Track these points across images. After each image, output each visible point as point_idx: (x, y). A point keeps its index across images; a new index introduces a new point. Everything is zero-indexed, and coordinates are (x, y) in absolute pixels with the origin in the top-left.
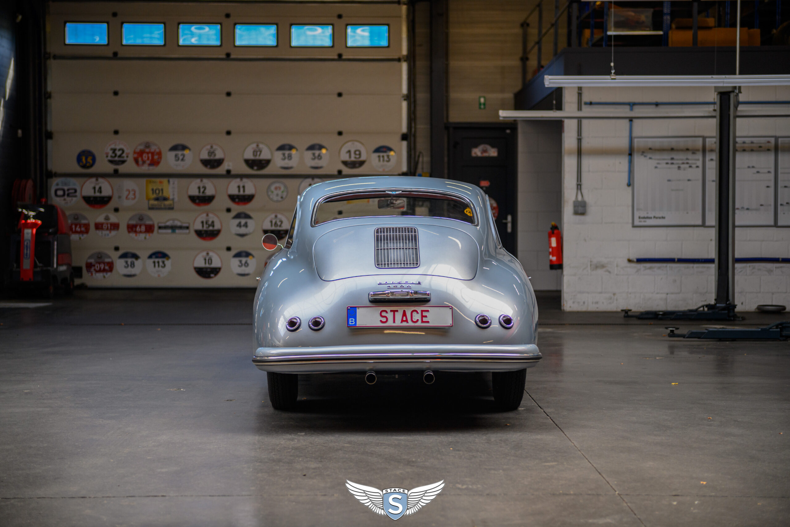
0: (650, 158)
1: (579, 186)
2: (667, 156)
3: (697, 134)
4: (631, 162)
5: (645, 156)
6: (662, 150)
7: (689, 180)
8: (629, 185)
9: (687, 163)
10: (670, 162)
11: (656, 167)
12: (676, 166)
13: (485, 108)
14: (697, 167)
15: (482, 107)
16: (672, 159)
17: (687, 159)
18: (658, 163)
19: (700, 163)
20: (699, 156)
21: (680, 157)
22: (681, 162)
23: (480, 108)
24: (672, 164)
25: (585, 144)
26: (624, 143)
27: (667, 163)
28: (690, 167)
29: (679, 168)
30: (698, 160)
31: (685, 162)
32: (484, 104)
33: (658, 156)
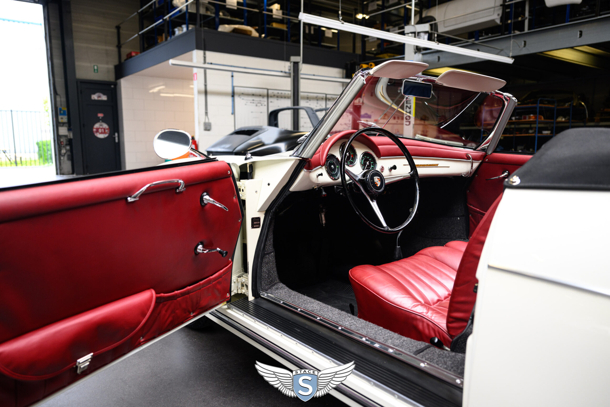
0: (243, 99)
1: (206, 113)
2: (251, 98)
3: (264, 87)
4: (233, 101)
5: (240, 98)
6: (248, 95)
7: (261, 112)
8: (232, 114)
9: (260, 103)
10: (252, 102)
11: (246, 104)
12: (255, 104)
13: (97, 72)
14: (265, 105)
15: (96, 71)
16: (253, 100)
17: (260, 101)
18: (247, 102)
19: (266, 103)
20: (265, 99)
21: (257, 99)
22: (257, 102)
23: (94, 71)
24: (253, 103)
25: (209, 88)
26: (230, 90)
27: (251, 103)
28: (262, 105)
29: (256, 105)
30: (265, 101)
31: (259, 102)
32: (97, 70)
33: (246, 98)
